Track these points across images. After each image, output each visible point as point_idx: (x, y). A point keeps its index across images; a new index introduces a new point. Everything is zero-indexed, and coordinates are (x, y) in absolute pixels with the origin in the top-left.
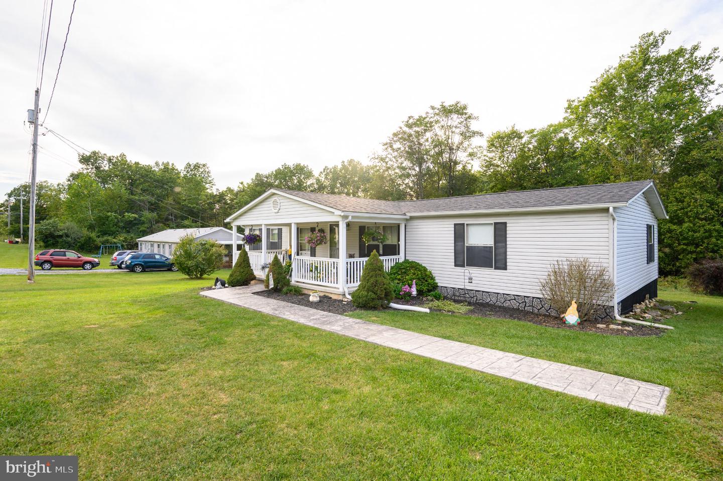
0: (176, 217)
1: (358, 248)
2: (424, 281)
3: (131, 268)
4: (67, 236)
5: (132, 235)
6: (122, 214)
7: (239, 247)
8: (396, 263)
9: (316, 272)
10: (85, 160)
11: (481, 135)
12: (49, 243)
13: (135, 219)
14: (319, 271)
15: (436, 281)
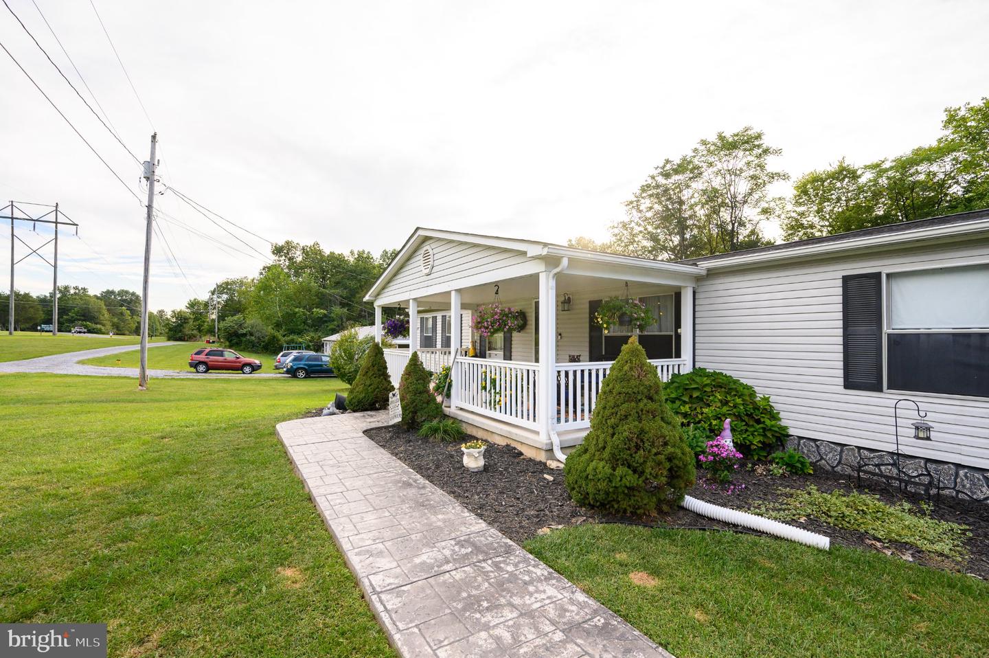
1: (587, 344)
2: (751, 423)
3: (293, 373)
4: (251, 334)
5: (319, 334)
6: (310, 309)
8: (674, 375)
9: (493, 391)
10: (278, 251)
11: (785, 177)
12: (233, 342)
13: (325, 315)
14: (498, 390)
15: (784, 423)
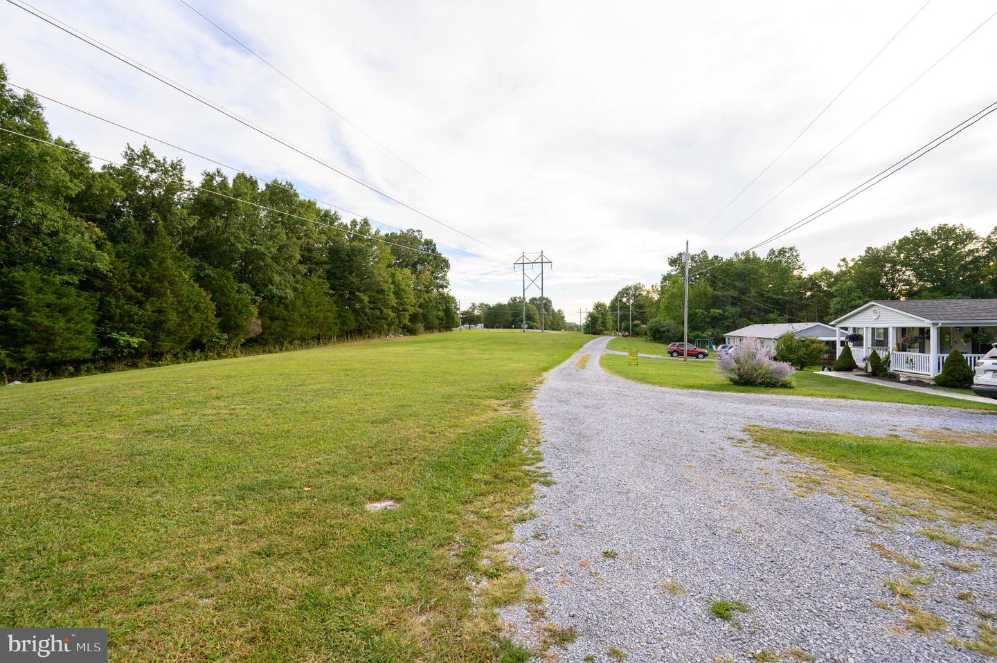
0: (758, 309)
4: (668, 331)
5: (718, 330)
6: (707, 309)
7: (842, 343)
10: (673, 262)
12: (656, 337)
14: (914, 363)
